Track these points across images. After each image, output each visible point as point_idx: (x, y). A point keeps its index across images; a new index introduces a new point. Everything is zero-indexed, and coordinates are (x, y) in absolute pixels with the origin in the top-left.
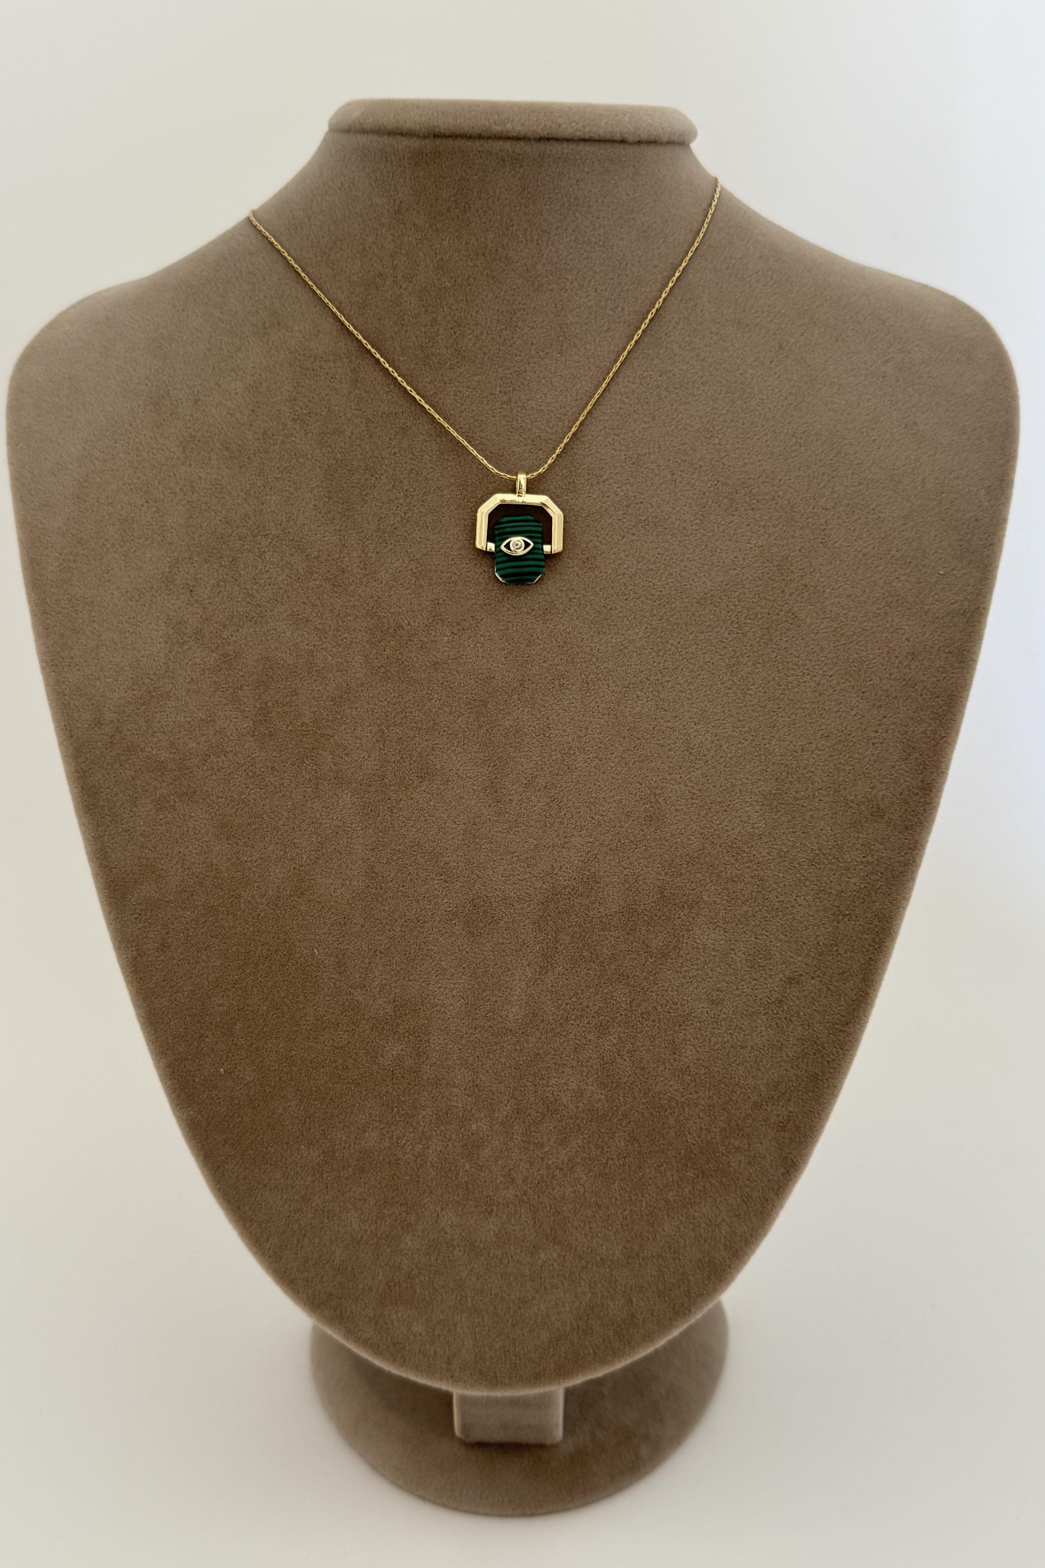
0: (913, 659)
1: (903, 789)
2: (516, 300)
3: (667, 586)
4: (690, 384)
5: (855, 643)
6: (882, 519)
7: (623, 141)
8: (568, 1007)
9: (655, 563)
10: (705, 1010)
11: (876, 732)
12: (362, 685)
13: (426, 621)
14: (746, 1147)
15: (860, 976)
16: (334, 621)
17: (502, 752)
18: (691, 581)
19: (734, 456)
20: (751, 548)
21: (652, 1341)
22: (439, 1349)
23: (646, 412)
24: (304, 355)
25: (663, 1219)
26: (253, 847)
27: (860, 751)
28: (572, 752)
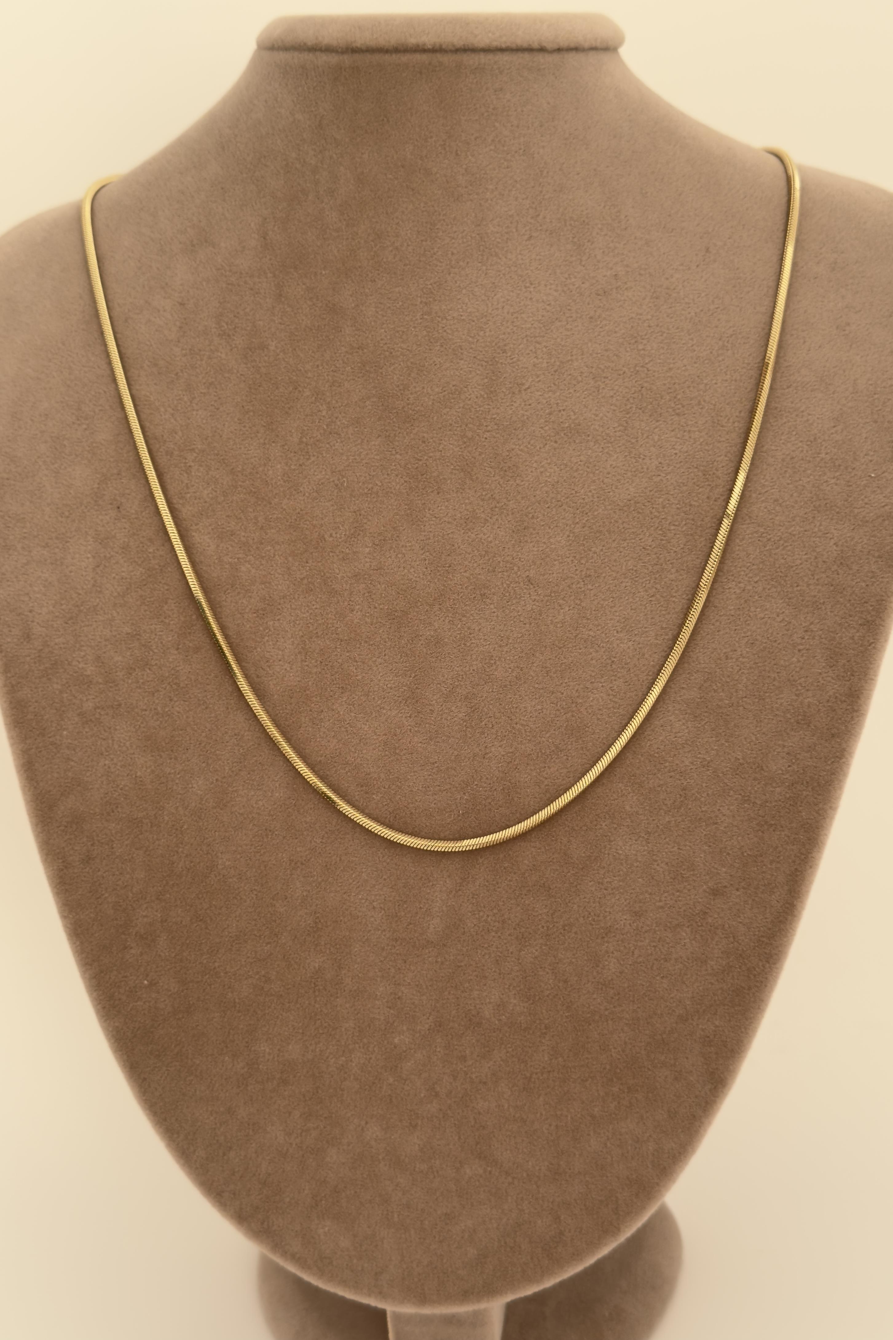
0: (841, 563)
1: (830, 697)
2: (436, 211)
3: (590, 494)
4: (614, 290)
5: (781, 548)
6: (810, 422)
7: (542, 50)
8: (489, 919)
9: (577, 470)
10: (628, 922)
11: (803, 638)
12: (284, 597)
13: (347, 533)
14: (672, 1062)
15: (786, 888)
16: (257, 534)
17: (422, 662)
18: (613, 488)
19: (659, 361)
20: (676, 454)
21: (581, 1260)
22: (366, 1265)
23: (570, 319)
24: (230, 271)
25: (589, 1135)
26: (176, 759)
27: (786, 658)
28: (492, 662)
